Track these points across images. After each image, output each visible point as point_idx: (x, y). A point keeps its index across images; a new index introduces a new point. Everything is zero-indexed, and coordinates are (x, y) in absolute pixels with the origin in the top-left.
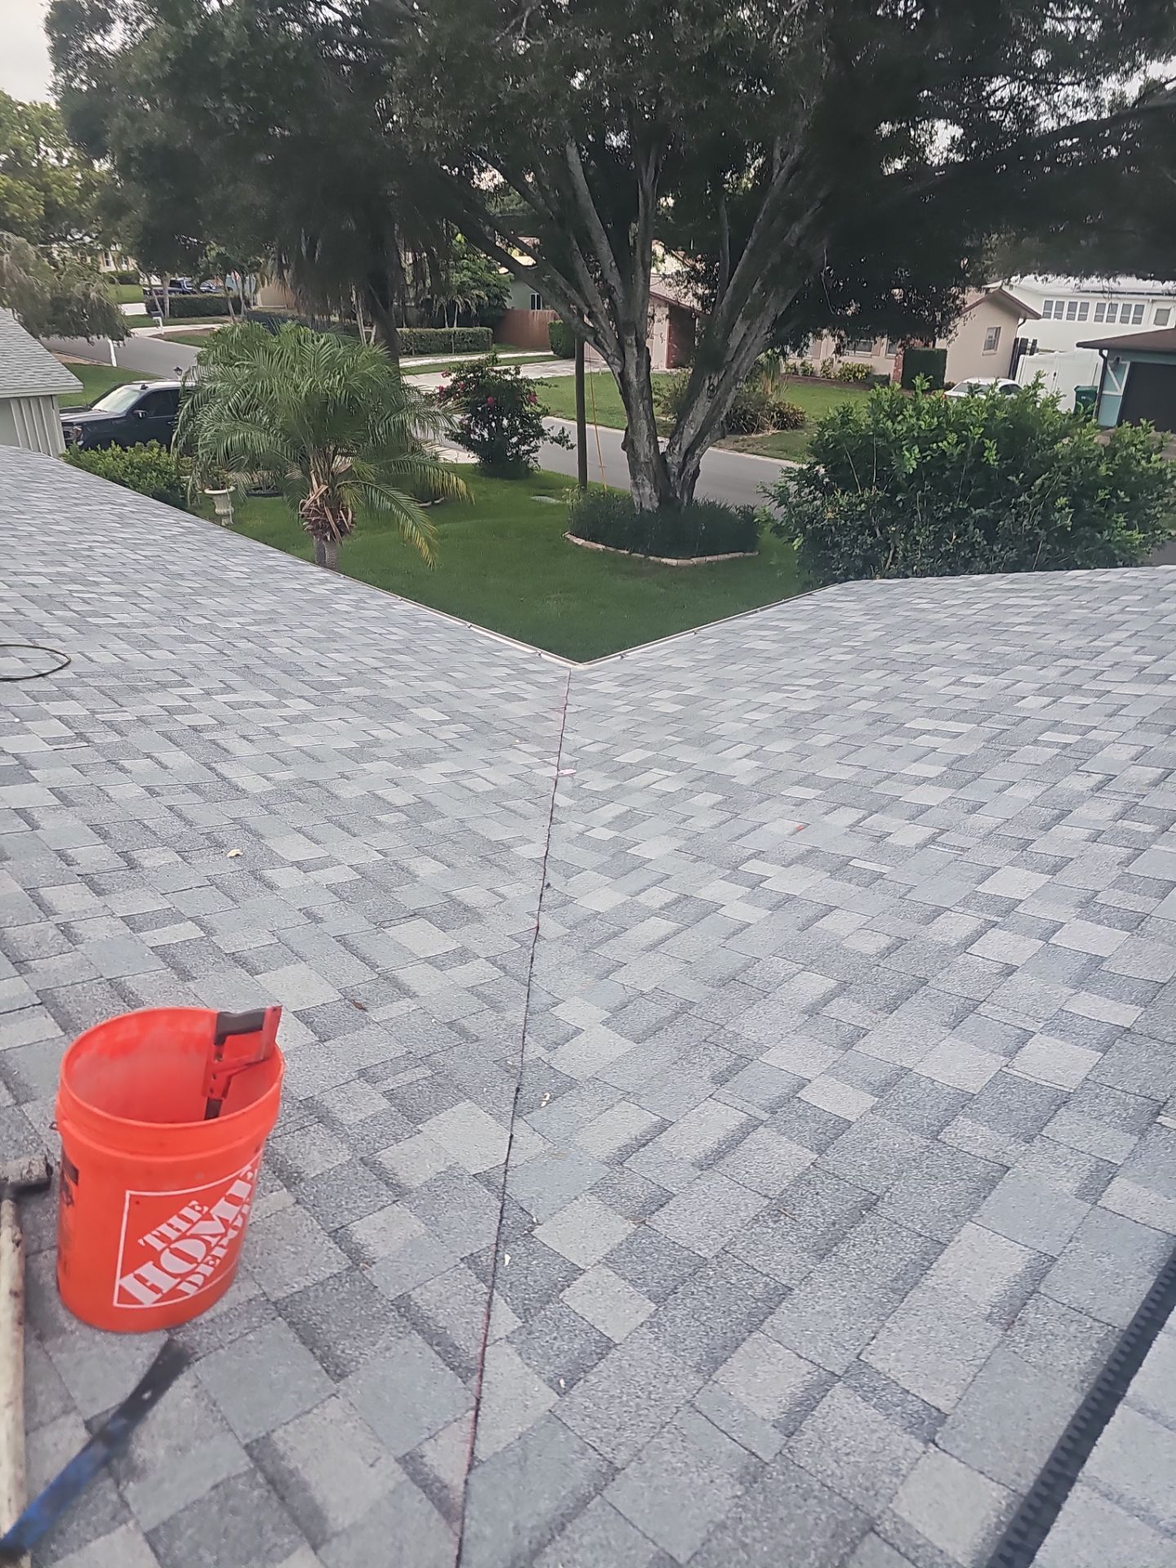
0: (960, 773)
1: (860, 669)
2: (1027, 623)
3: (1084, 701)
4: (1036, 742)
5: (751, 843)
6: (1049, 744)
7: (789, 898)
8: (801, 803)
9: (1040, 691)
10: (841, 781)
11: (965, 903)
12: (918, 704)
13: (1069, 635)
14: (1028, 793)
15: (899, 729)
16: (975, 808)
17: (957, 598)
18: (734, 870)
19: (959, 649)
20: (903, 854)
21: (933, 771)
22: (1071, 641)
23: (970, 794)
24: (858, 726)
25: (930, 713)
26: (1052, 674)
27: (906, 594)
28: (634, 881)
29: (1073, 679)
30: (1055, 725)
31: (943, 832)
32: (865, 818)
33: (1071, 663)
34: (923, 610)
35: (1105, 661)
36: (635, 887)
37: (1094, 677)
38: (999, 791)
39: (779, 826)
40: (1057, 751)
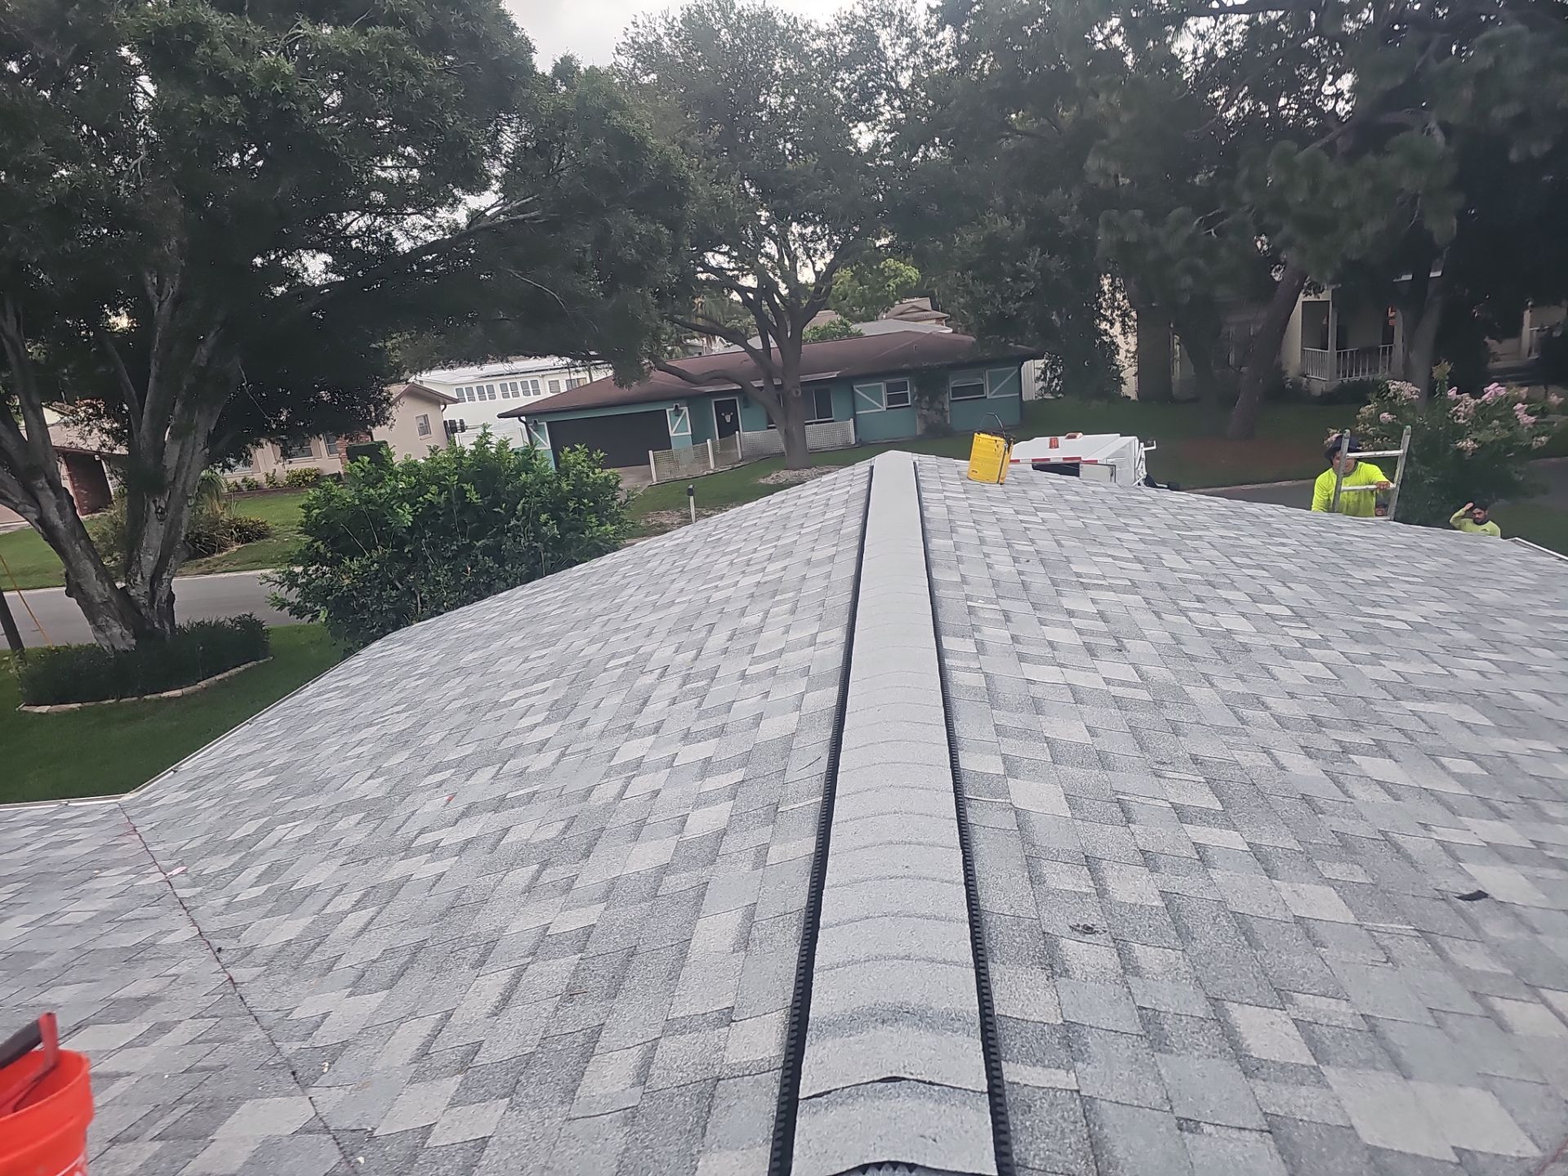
0: (558, 711)
1: (438, 684)
2: (559, 608)
3: (626, 635)
4: (605, 670)
5: (412, 828)
6: (616, 667)
7: (468, 842)
8: (440, 784)
9: (591, 642)
10: (467, 756)
11: (606, 775)
12: (502, 685)
13: (594, 603)
14: (616, 699)
15: (496, 705)
16: (583, 725)
17: (494, 612)
18: (408, 850)
19: (516, 639)
20: (545, 773)
21: (540, 718)
22: (597, 607)
23: (576, 718)
24: (461, 717)
25: (515, 686)
26: (595, 629)
27: (448, 625)
28: (311, 905)
29: (611, 627)
30: (613, 656)
31: (567, 748)
32: (501, 768)
33: (606, 618)
34: (470, 629)
35: (627, 609)
36: (316, 908)
37: (626, 620)
38: (596, 707)
39: (431, 806)
40: (623, 669)
